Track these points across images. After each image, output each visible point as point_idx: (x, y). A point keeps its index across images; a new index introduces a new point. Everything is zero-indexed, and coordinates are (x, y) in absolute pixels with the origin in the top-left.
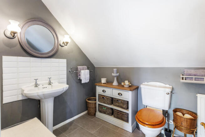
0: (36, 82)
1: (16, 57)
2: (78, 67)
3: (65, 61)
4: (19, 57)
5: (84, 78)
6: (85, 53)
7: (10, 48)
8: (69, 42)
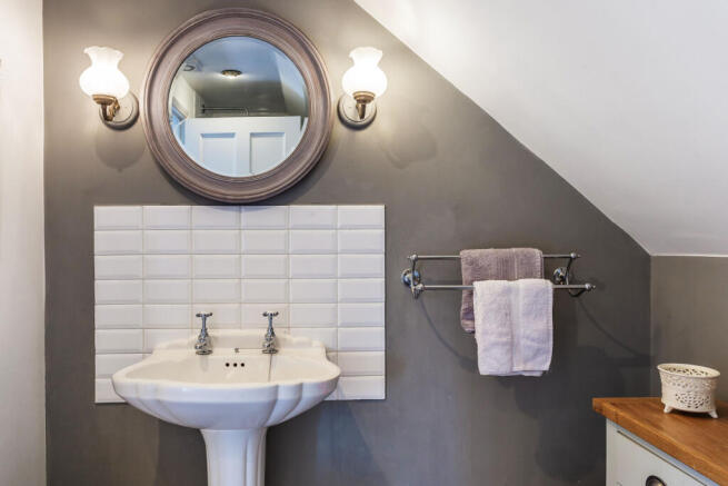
0: (204, 330)
1: (138, 208)
2: (465, 254)
3: (375, 213)
4: (147, 207)
5: (493, 338)
6: (538, 154)
7: (120, 170)
8: (378, 95)
